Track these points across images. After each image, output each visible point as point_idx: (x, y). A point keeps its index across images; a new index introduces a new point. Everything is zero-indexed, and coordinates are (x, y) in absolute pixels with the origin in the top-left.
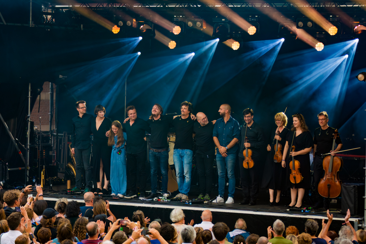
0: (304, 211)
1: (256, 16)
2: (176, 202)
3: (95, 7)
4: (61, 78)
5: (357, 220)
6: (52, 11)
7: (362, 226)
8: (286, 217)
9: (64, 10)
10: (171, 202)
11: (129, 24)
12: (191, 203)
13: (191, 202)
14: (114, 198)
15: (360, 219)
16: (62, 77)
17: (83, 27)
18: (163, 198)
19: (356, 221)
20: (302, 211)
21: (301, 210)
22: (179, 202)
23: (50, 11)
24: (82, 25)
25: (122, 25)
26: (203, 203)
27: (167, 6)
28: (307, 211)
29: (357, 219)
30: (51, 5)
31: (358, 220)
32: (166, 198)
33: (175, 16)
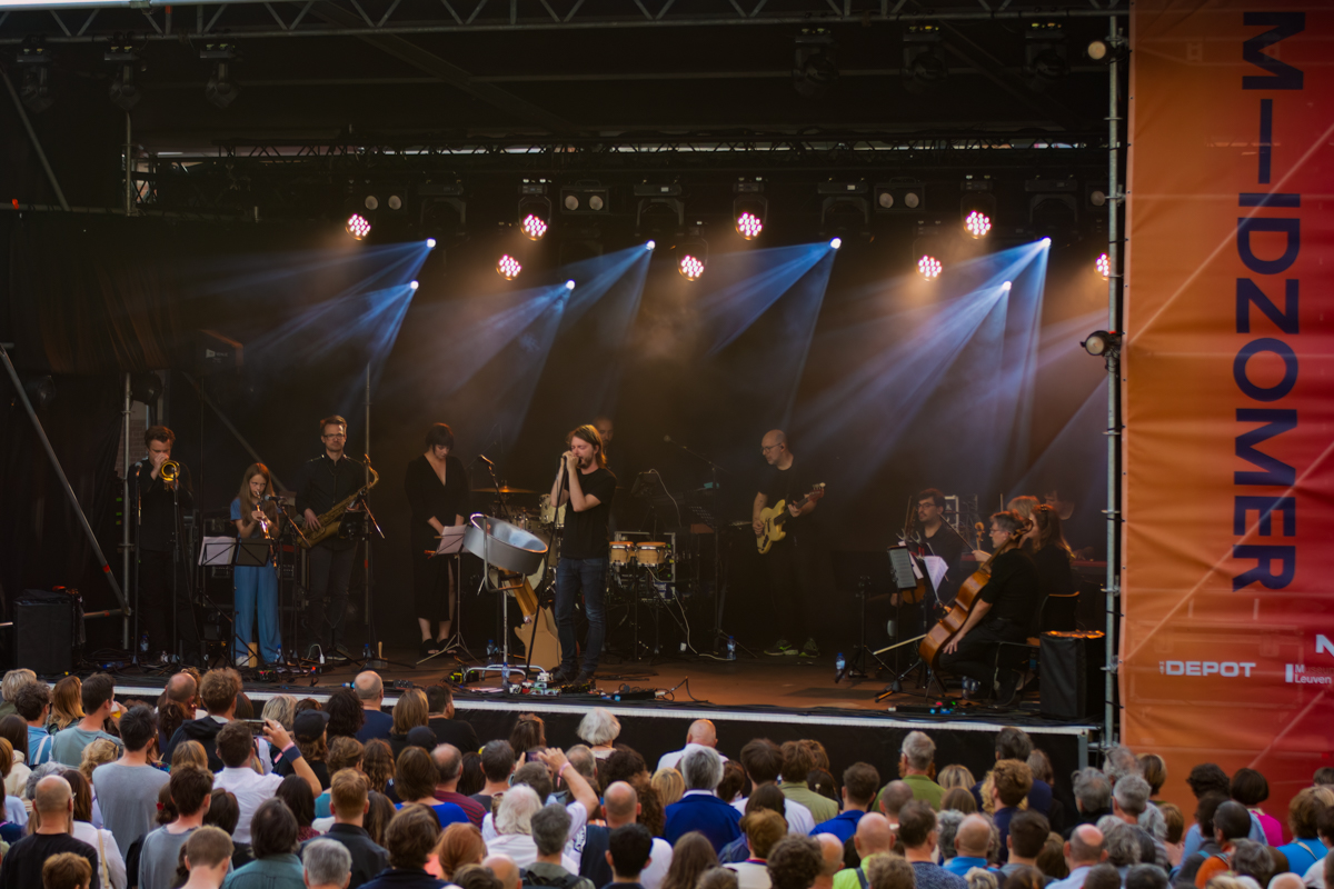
0: (938, 710)
1: (759, 179)
2: (577, 695)
3: (295, 154)
4: (211, 359)
5: (1087, 731)
6: (150, 167)
7: (1100, 747)
8: (888, 728)
9: (184, 165)
10: (565, 695)
11: (394, 204)
12: (618, 698)
13: (618, 695)
14: (398, 688)
15: (1094, 728)
16: (214, 355)
17: (260, 214)
18: (537, 685)
19: (1084, 733)
20: (933, 711)
21: (930, 709)
22: (583, 694)
23: (143, 169)
24: (256, 208)
25: (376, 205)
26: (654, 696)
27: (502, 151)
28: (944, 710)
29: (1086, 729)
30: (145, 151)
31: (1091, 731)
32: (545, 685)
33: (526, 181)
